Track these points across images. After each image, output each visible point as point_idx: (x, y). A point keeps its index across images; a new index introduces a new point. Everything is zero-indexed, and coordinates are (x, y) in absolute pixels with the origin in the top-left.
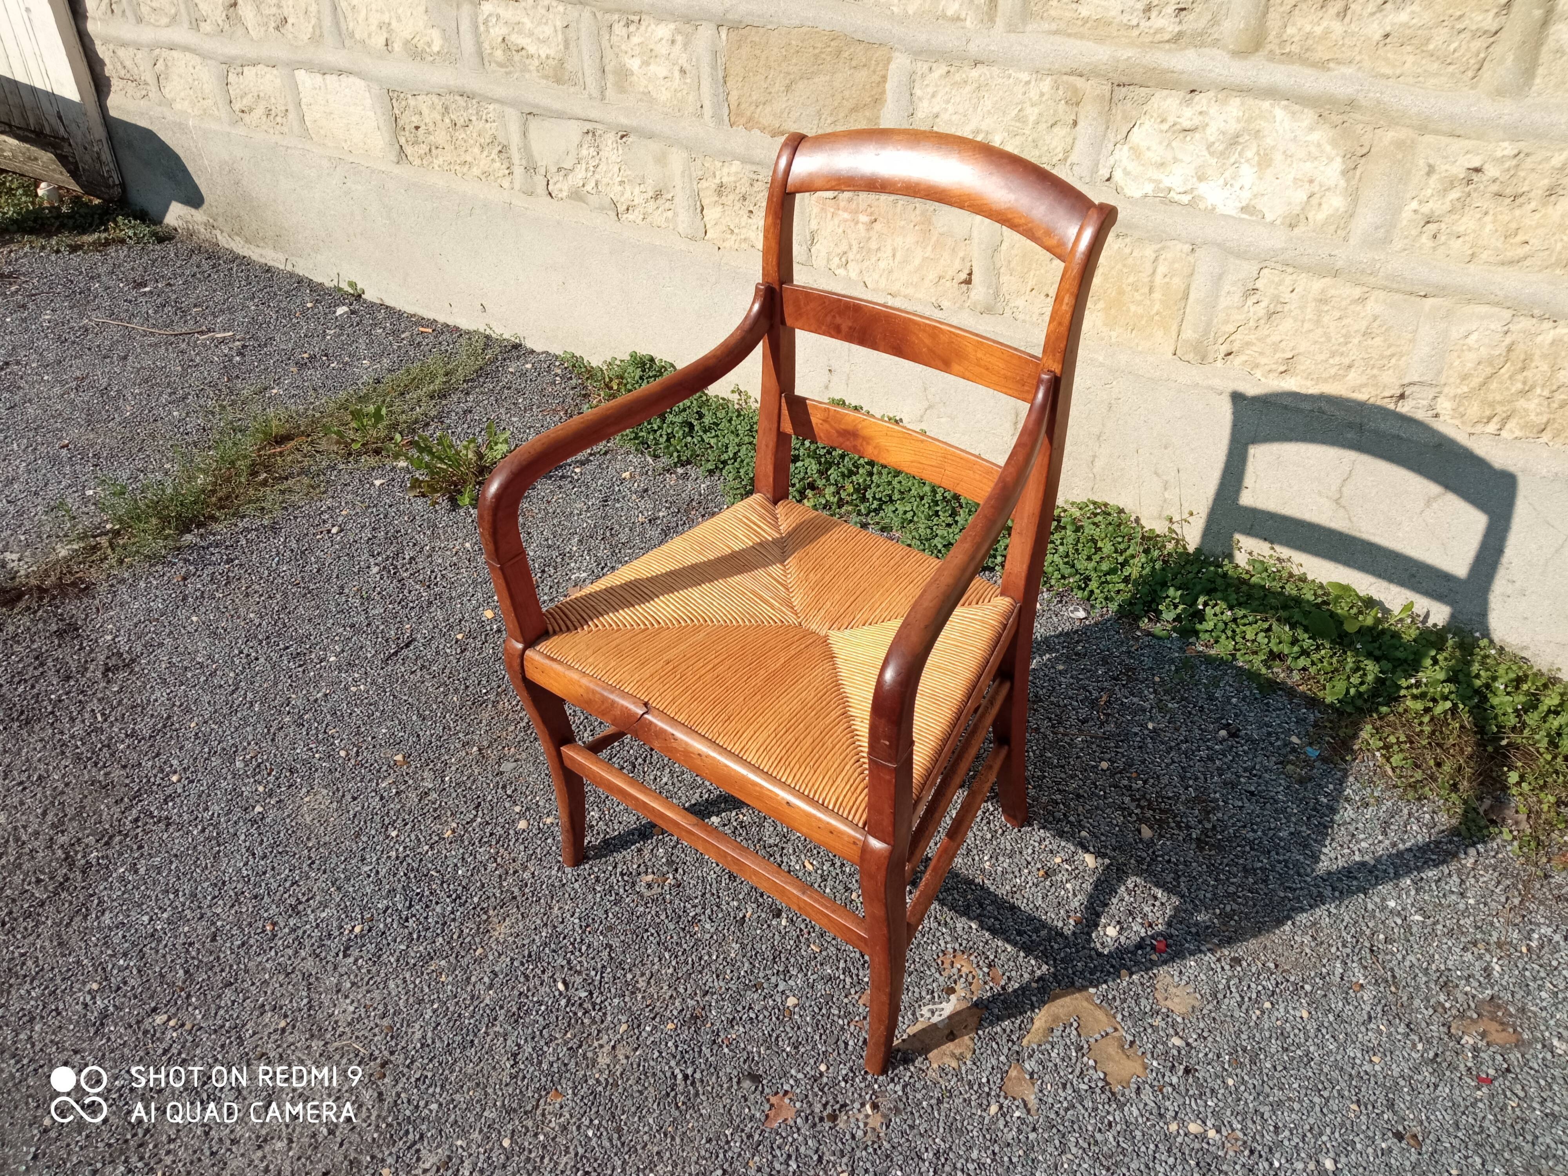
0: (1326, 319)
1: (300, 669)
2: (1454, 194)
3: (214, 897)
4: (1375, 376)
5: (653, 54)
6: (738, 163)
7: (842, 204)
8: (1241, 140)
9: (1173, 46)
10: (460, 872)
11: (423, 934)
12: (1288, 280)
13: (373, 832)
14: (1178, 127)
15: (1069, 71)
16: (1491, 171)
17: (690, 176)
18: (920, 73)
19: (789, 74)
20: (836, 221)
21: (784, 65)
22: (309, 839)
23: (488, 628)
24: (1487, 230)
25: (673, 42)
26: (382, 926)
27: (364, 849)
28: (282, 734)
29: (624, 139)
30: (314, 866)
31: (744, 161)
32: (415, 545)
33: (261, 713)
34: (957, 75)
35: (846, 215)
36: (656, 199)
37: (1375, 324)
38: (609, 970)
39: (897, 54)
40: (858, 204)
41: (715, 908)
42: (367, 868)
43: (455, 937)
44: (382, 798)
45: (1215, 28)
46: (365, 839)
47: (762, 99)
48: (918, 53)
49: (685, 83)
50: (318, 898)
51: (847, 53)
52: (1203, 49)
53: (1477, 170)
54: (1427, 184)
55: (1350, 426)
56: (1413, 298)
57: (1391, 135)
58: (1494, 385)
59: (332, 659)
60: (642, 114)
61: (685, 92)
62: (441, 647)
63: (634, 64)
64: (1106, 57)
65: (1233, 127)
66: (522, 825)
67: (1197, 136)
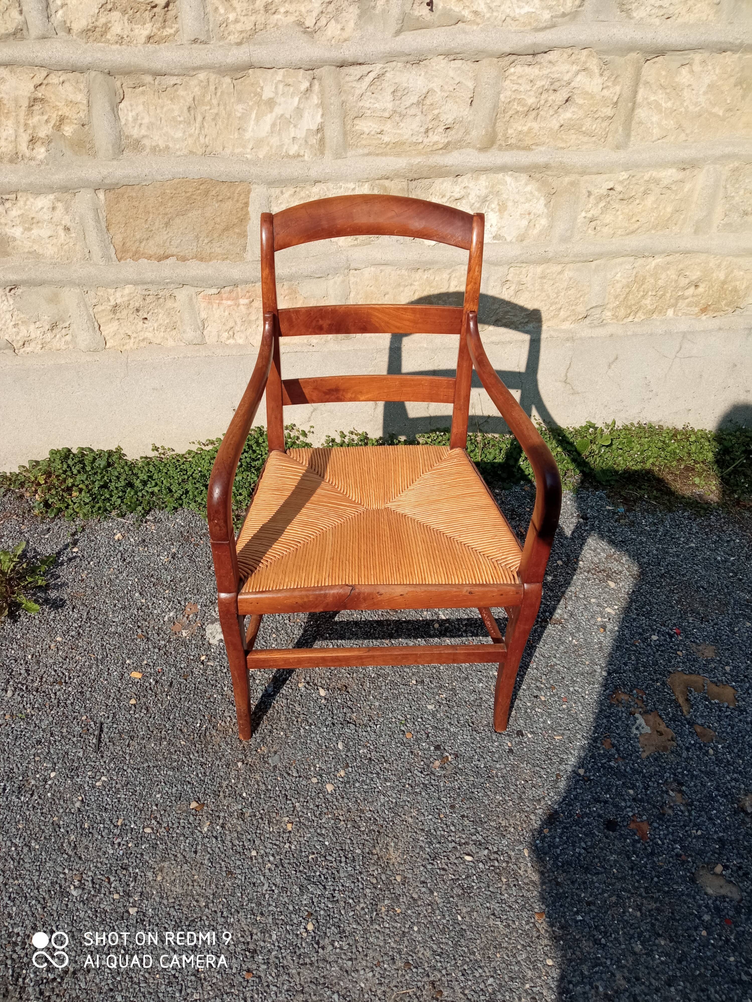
0: (546, 287)
1: (36, 797)
2: (602, 204)
3: (181, 991)
4: (573, 310)
5: (35, 221)
6: (131, 286)
7: (225, 296)
8: (488, 199)
9: (444, 151)
10: (327, 843)
11: (353, 896)
12: (524, 271)
13: (238, 863)
14: (452, 198)
15: (380, 176)
16: (619, 188)
17: (85, 305)
18: (274, 196)
19: (166, 214)
20: (222, 308)
21: (161, 209)
22: (197, 901)
23: (147, 684)
24: (620, 219)
25: (54, 208)
26: (322, 912)
27: (245, 878)
28: (80, 850)
29: (13, 292)
30: (225, 914)
31: (135, 283)
32: (16, 661)
33: (43, 848)
34: (302, 193)
35: (229, 302)
36: (52, 330)
37: (571, 283)
38: (480, 829)
39: (255, 186)
40: (237, 293)
41: (490, 754)
42: (266, 887)
43: (375, 881)
44: (216, 838)
45: (467, 136)
46: (238, 871)
47: (145, 236)
48: (271, 183)
49: (71, 237)
50: (255, 931)
51: (214, 192)
52: (461, 150)
53: (611, 189)
54: (589, 201)
55: (567, 340)
56: (586, 263)
57: (567, 179)
58: (631, 297)
59: (53, 775)
60: (30, 269)
61: (71, 245)
62: (129, 717)
63: (17, 232)
64: (405, 165)
65: (484, 192)
66: (329, 788)
67: (464, 201)
